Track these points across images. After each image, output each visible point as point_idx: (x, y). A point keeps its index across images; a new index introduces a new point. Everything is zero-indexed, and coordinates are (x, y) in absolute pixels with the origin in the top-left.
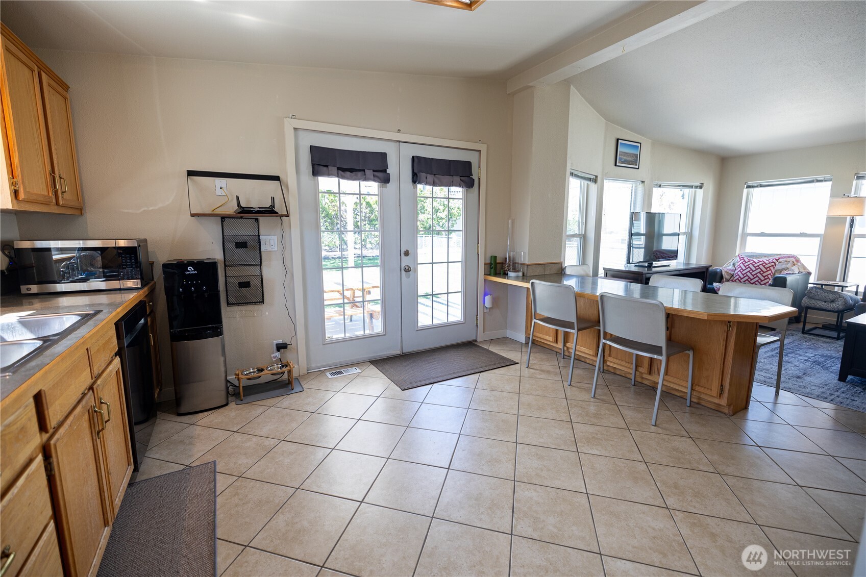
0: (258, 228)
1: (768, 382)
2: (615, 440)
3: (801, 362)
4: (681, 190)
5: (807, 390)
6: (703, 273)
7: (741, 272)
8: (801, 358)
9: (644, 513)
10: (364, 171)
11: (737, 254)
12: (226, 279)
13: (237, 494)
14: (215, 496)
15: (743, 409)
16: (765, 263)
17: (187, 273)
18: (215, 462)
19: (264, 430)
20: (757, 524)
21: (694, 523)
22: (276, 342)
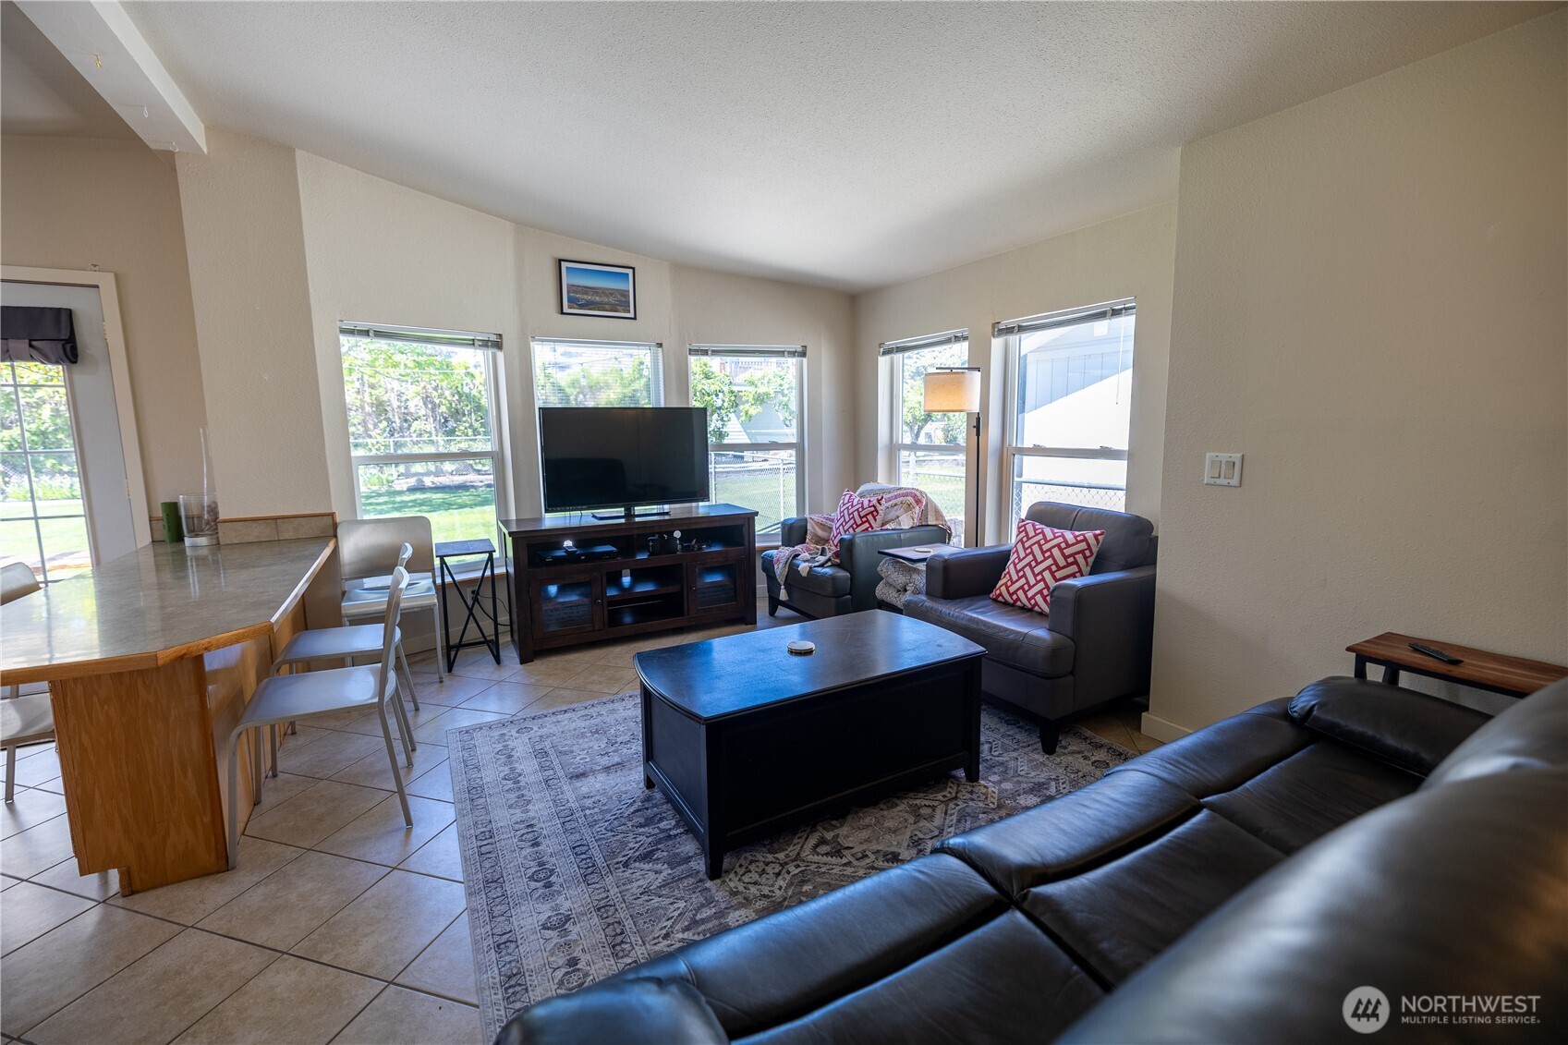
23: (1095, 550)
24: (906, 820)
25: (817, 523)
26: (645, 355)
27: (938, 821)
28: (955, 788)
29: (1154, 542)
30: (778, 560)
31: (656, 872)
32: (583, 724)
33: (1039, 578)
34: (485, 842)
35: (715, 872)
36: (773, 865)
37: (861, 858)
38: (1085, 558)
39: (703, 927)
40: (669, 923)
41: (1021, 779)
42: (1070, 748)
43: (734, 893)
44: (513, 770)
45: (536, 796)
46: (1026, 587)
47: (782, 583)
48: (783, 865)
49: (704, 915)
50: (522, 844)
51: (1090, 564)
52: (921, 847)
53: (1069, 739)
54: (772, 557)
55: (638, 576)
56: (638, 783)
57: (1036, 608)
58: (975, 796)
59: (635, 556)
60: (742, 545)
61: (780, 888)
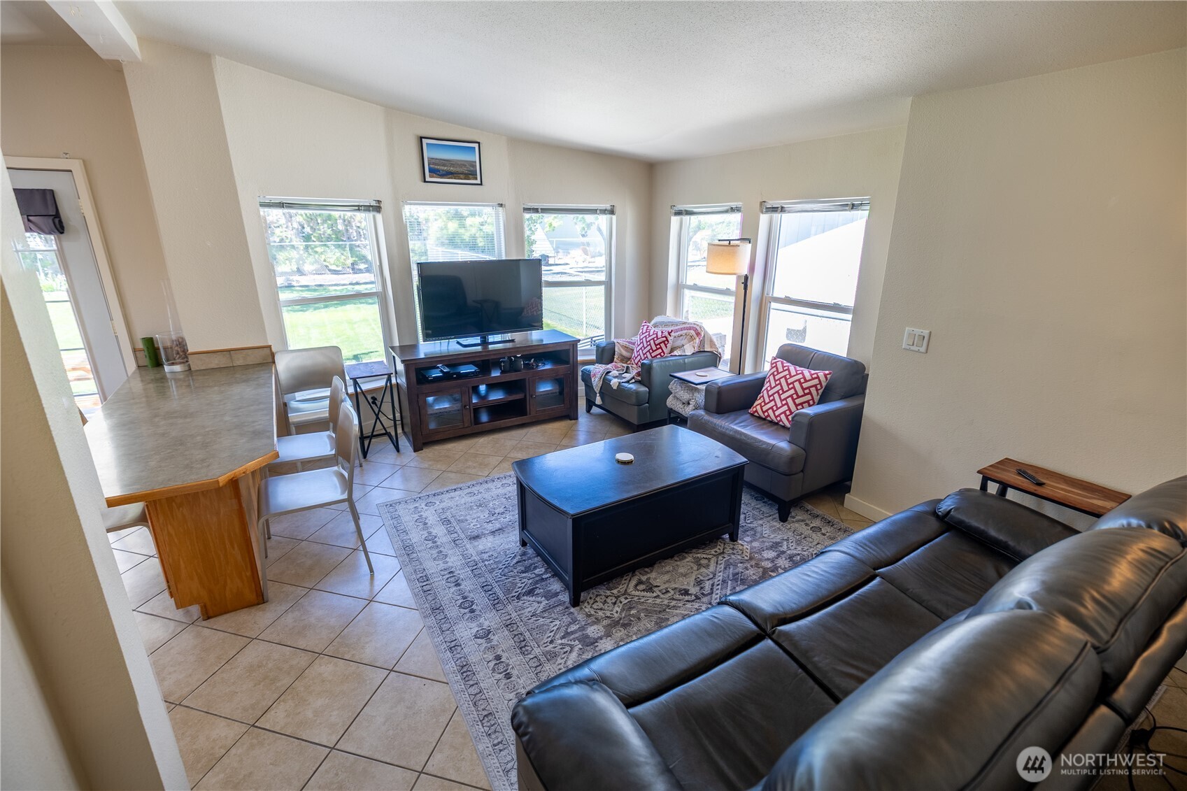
23: (824, 384)
24: (692, 568)
25: (622, 346)
26: (489, 213)
27: (712, 568)
28: (722, 546)
29: (865, 378)
30: (595, 375)
31: (538, 603)
32: (470, 499)
33: (784, 402)
34: (425, 584)
35: (576, 602)
36: (611, 598)
37: (665, 593)
38: (817, 390)
39: (573, 636)
40: (552, 634)
41: (764, 539)
42: (797, 518)
43: (589, 616)
44: (430, 533)
45: (450, 552)
46: (775, 408)
47: (598, 392)
48: (617, 597)
49: (572, 629)
50: (449, 585)
51: (820, 394)
52: (701, 586)
53: (796, 512)
54: (589, 371)
55: (492, 387)
56: (516, 543)
57: (781, 423)
58: (735, 552)
59: (490, 373)
60: (567, 363)
61: (617, 612)
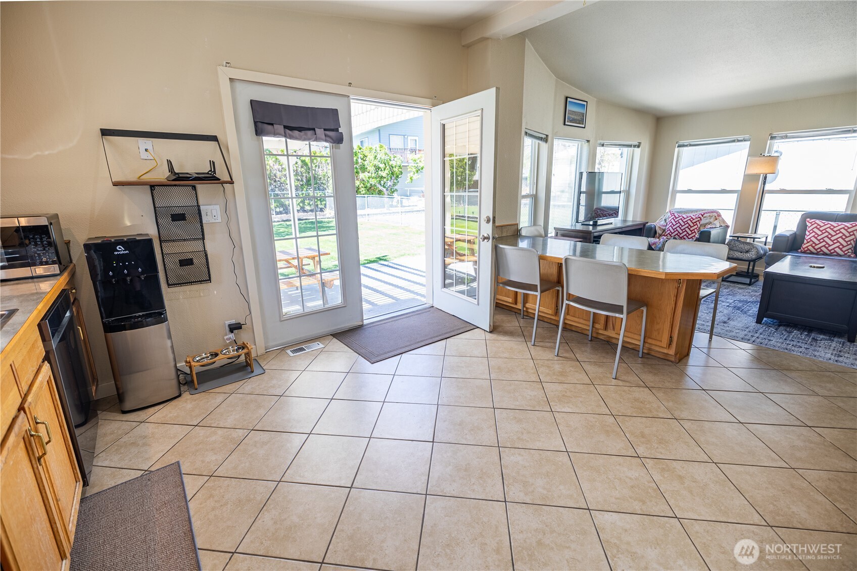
0: (197, 197)
1: (702, 329)
2: (583, 396)
3: (725, 308)
4: (620, 149)
5: (734, 334)
6: (640, 229)
7: (672, 227)
8: (724, 304)
9: (620, 465)
10: (314, 129)
11: (667, 210)
12: (163, 257)
13: (211, 496)
14: (186, 501)
15: (685, 356)
16: (692, 218)
17: (116, 253)
18: (178, 463)
19: (228, 421)
20: (715, 463)
21: (664, 468)
22: (228, 323)
33: (835, 241)
46: (827, 246)
